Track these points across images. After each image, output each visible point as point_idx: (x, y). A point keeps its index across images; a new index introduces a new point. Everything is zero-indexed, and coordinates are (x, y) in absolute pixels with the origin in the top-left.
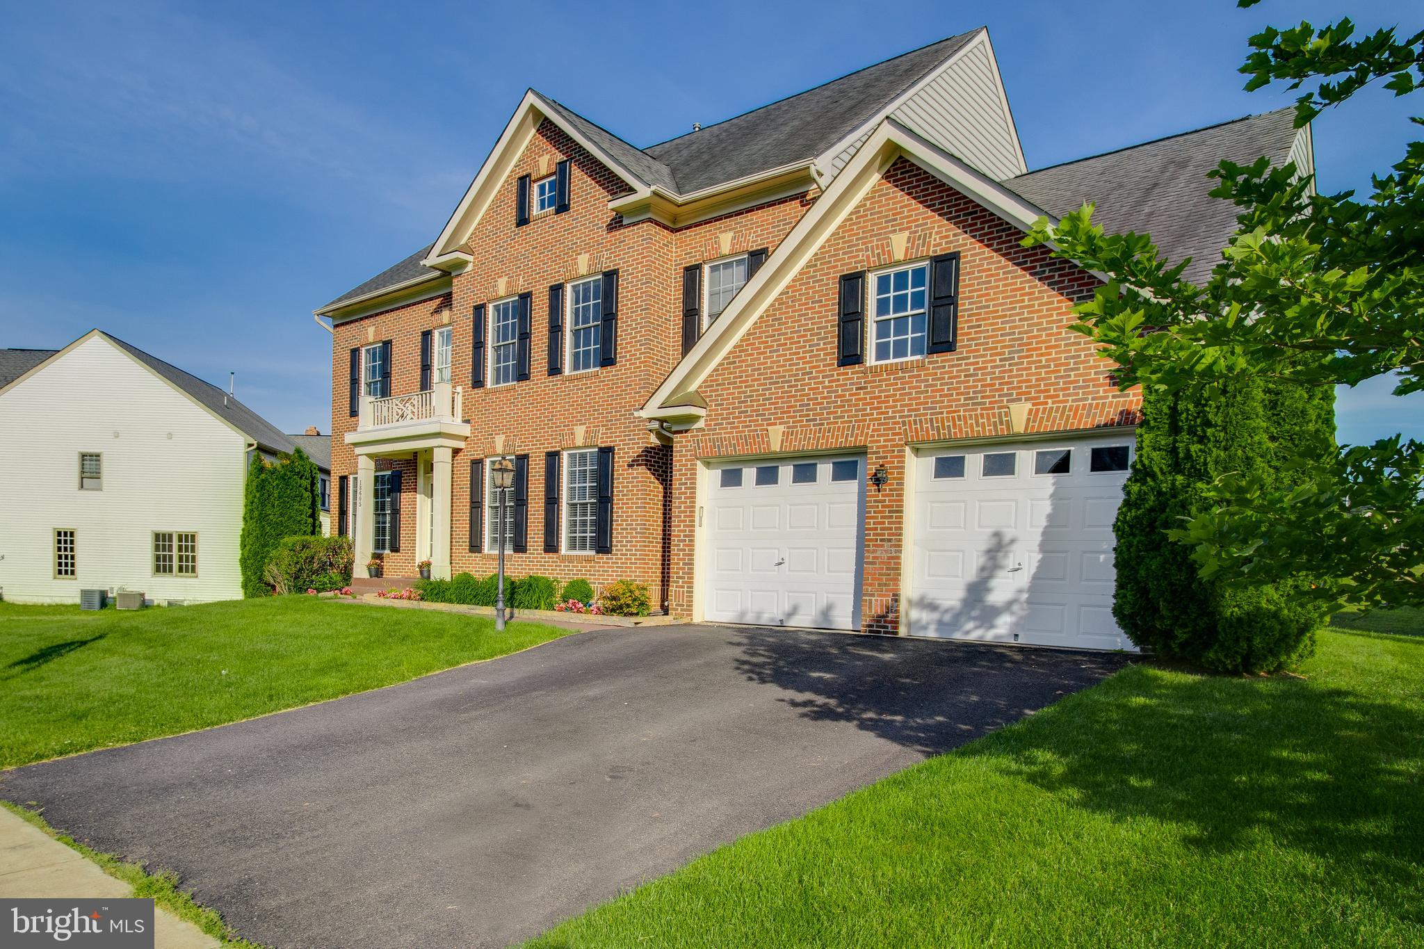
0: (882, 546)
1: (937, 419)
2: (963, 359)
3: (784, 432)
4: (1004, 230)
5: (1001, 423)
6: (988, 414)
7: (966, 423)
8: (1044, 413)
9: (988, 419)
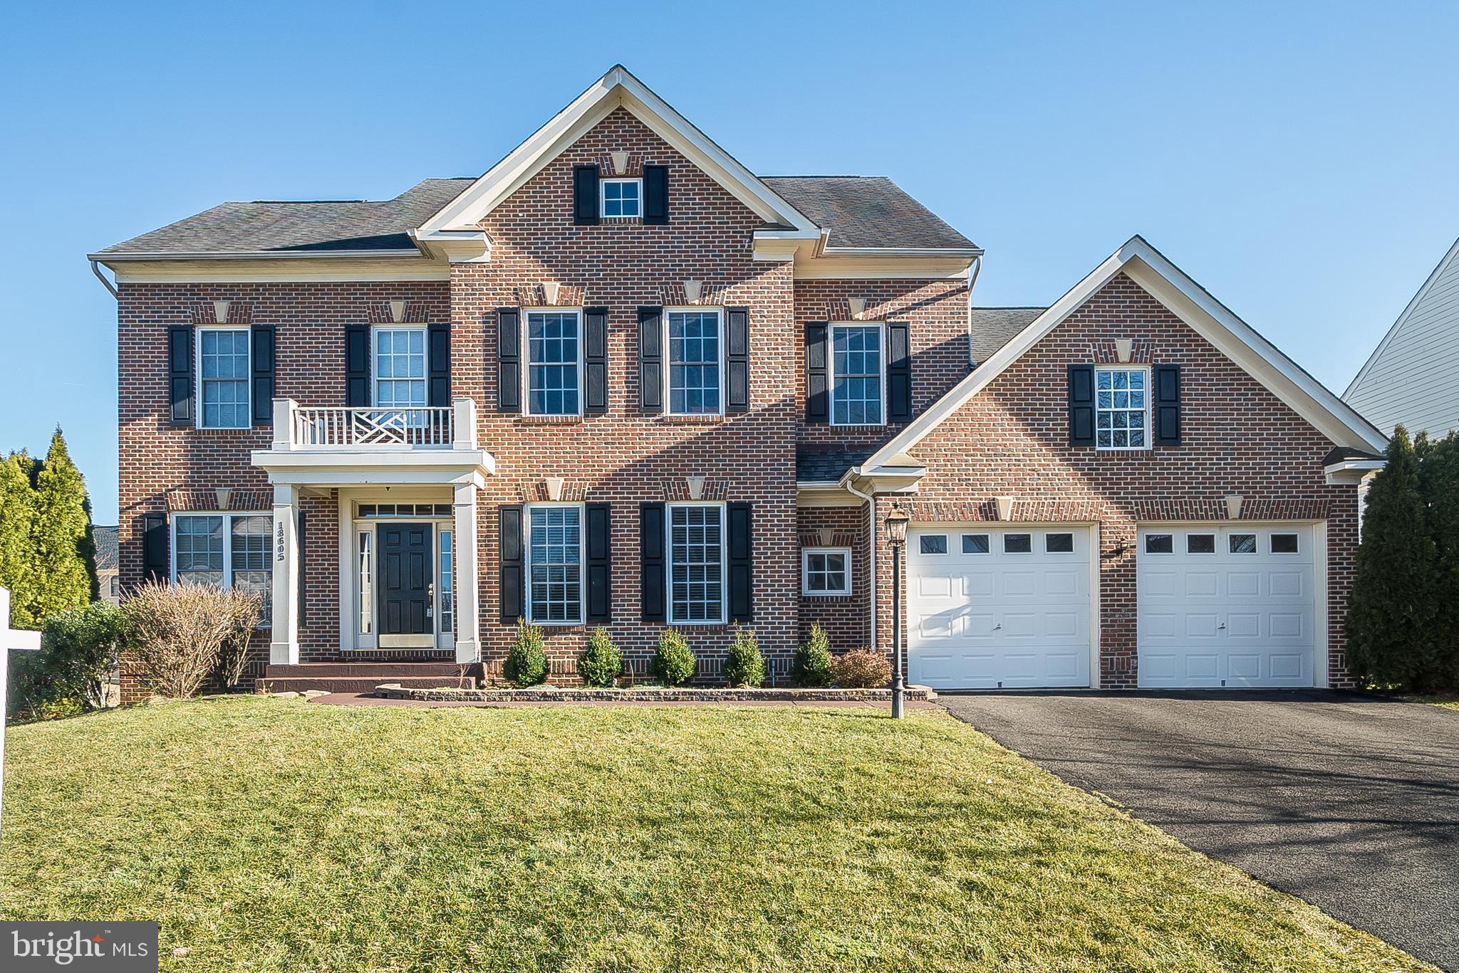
0: (1120, 610)
1: (1166, 502)
2: (1186, 454)
3: (1014, 503)
4: (1214, 355)
5: (1221, 510)
6: (1210, 502)
7: (1191, 508)
8: (1254, 504)
9: (1210, 506)
